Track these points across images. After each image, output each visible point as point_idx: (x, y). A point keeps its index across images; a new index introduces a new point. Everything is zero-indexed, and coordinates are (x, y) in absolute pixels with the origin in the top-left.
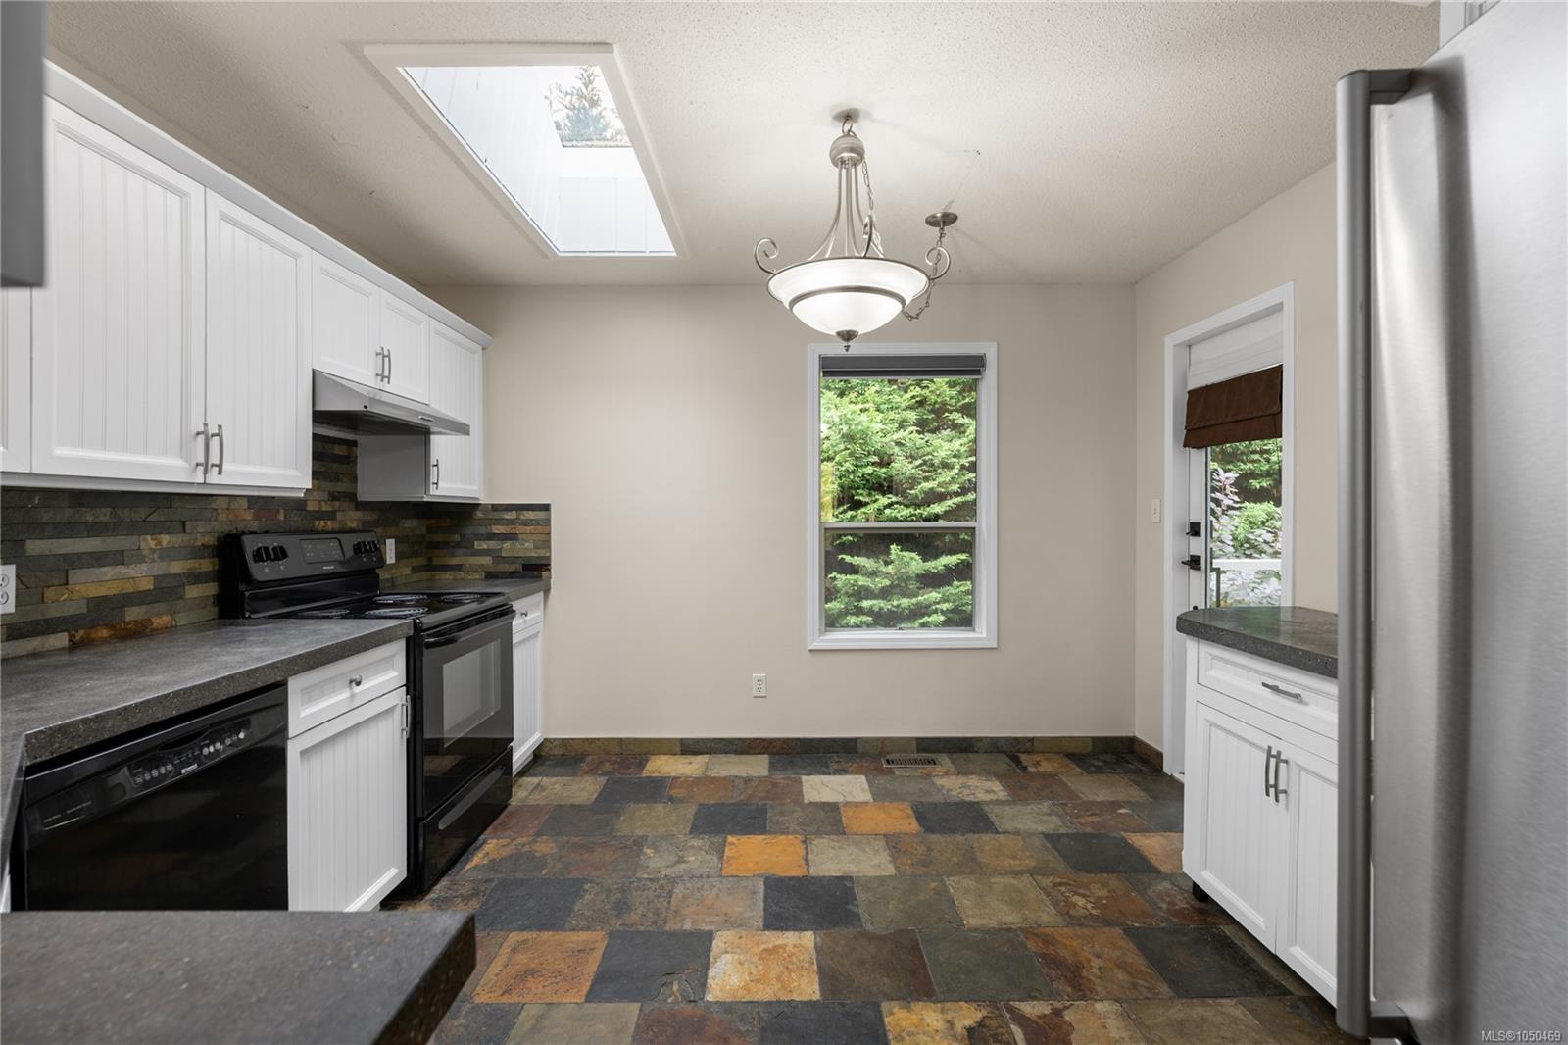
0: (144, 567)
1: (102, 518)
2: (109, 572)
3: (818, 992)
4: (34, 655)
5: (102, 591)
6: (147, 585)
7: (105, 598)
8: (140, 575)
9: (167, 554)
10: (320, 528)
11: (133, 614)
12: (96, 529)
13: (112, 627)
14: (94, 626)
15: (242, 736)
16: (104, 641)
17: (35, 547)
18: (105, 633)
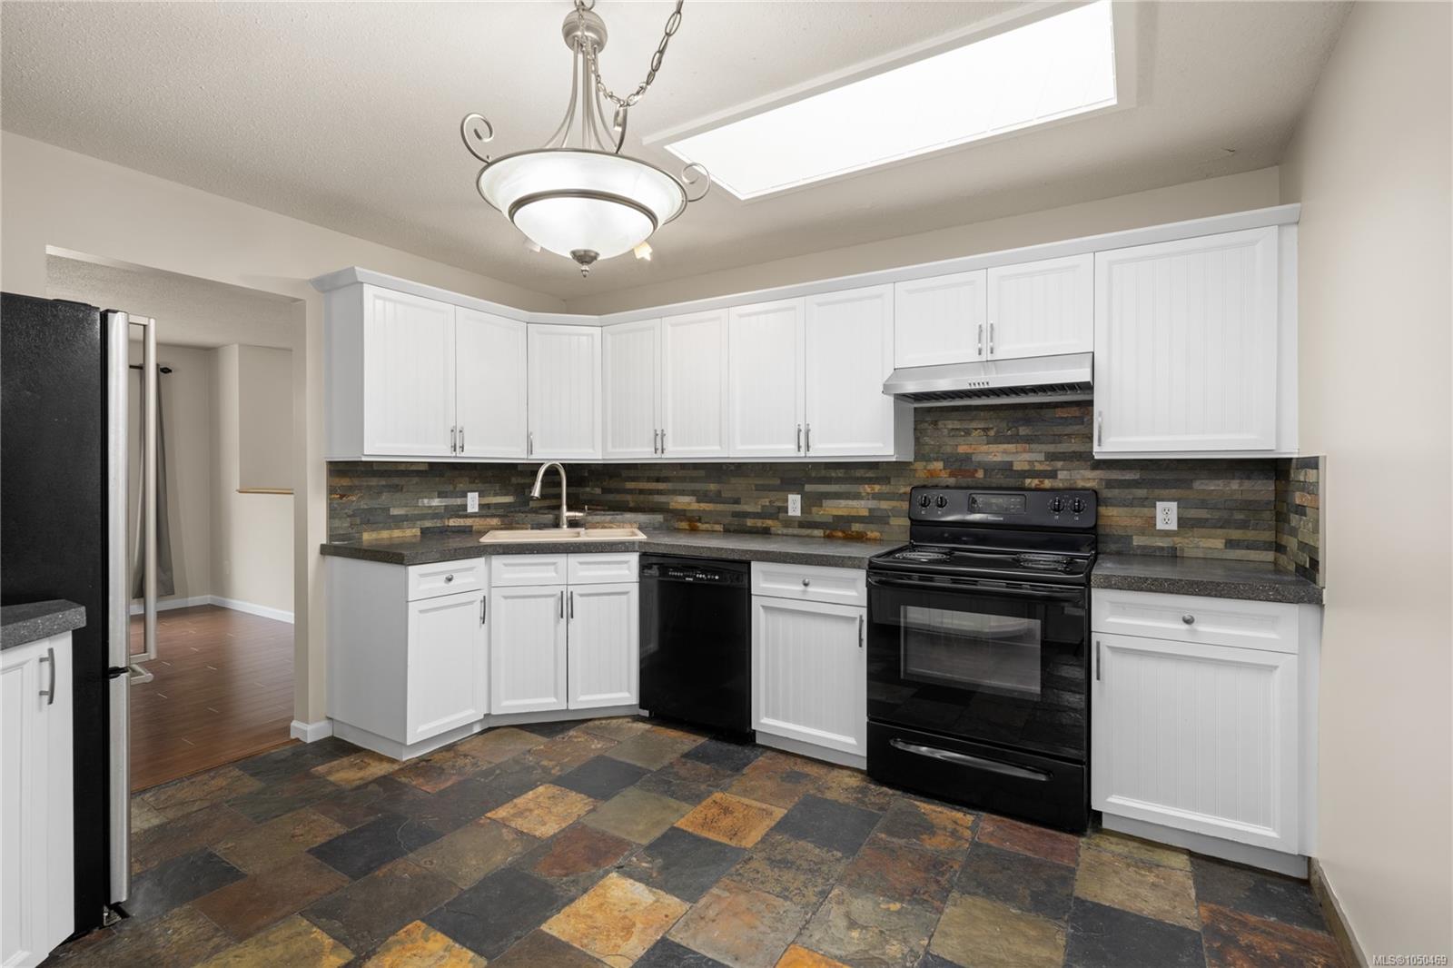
0: (862, 502)
1: (840, 475)
2: (843, 503)
3: (548, 931)
4: (808, 536)
5: (840, 513)
6: (866, 513)
7: (842, 516)
8: (860, 507)
9: (876, 497)
10: (1033, 485)
11: (856, 527)
12: (838, 481)
13: (844, 532)
14: (835, 530)
15: (717, 577)
16: (839, 538)
17: (808, 488)
18: (840, 534)
